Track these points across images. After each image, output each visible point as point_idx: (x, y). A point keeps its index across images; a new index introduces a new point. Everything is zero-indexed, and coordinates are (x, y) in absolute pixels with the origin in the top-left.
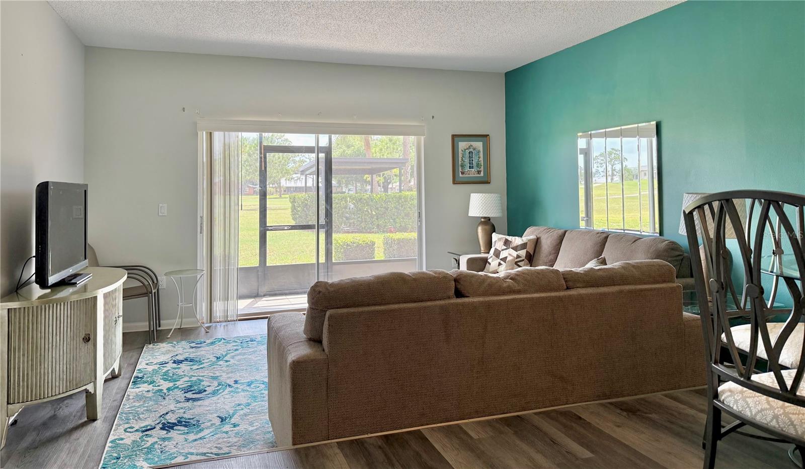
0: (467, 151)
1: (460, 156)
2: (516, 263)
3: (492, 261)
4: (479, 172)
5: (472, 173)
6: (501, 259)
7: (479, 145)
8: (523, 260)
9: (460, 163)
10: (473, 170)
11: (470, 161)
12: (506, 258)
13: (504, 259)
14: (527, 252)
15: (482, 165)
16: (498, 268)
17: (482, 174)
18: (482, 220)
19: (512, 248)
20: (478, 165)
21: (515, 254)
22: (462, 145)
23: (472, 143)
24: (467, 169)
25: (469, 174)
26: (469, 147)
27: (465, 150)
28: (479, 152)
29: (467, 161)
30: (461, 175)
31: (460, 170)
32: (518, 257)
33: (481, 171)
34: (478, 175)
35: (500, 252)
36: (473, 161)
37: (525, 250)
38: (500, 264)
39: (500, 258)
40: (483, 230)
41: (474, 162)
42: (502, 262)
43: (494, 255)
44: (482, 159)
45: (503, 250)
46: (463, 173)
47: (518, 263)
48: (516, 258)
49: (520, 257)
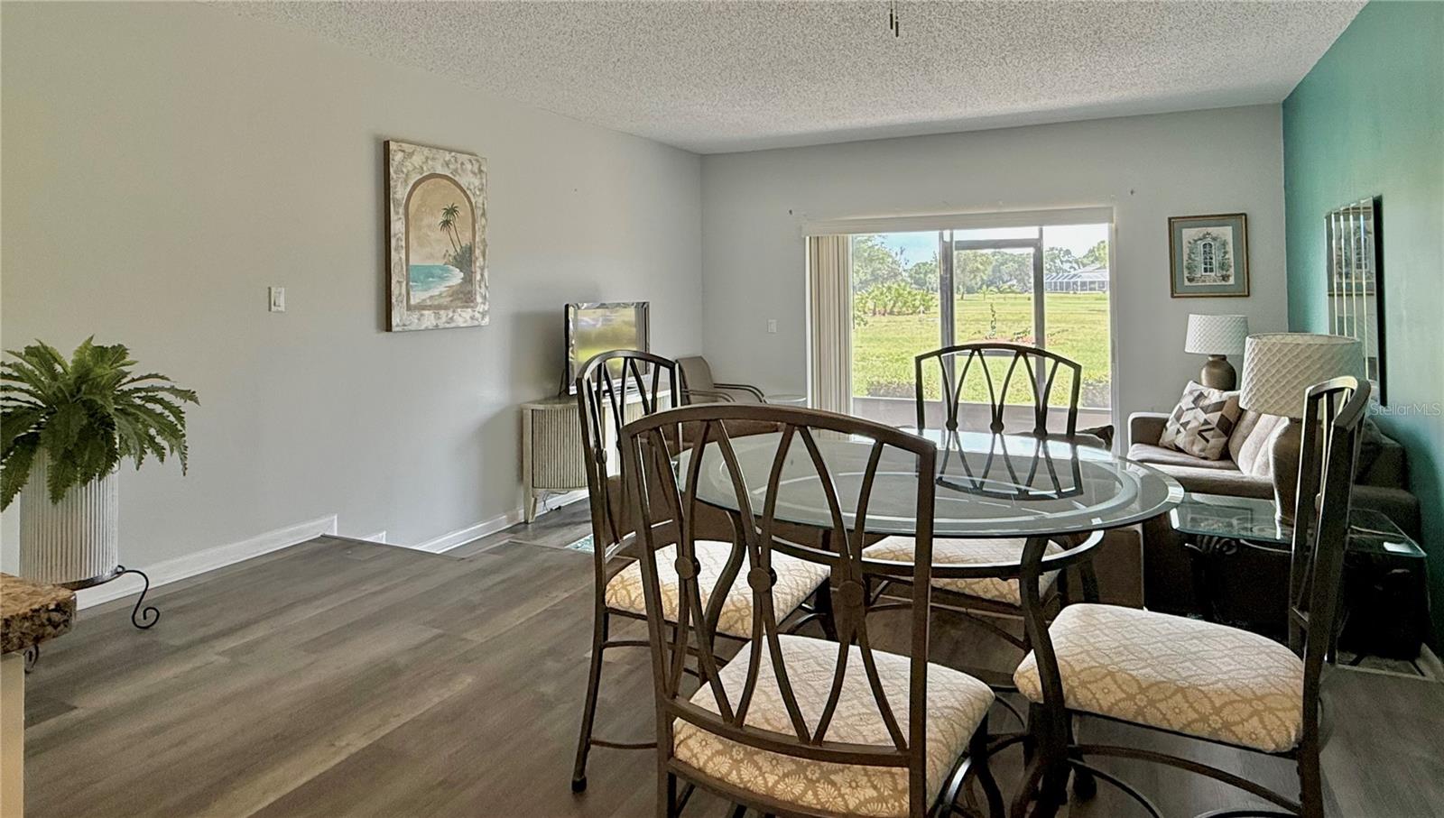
0: (1201, 243)
1: (1186, 251)
2: (1200, 433)
3: (1172, 425)
4: (1225, 278)
5: (1212, 279)
6: (1181, 425)
7: (1226, 233)
8: (1212, 429)
9: (1185, 263)
10: (1213, 274)
11: (1206, 258)
13: (1185, 425)
14: (1222, 415)
15: (1232, 264)
16: (1176, 438)
17: (1232, 281)
18: (1210, 359)
19: (1202, 408)
20: (1223, 266)
21: (1202, 416)
22: (1189, 234)
23: (1210, 230)
24: (1200, 272)
25: (1205, 281)
26: (1204, 237)
27: (1196, 241)
28: (1224, 244)
29: (1200, 259)
30: (1187, 283)
31: (1186, 274)
32: (1206, 422)
33: (1228, 276)
34: (1223, 283)
35: (1185, 412)
36: (1211, 258)
37: (1220, 413)
38: (1178, 432)
39: (1181, 422)
41: (1214, 261)
42: (1182, 429)
43: (1177, 415)
44: (1230, 256)
45: (1187, 410)
46: (1190, 280)
47: (1204, 433)
48: (1203, 425)
49: (1209, 424)
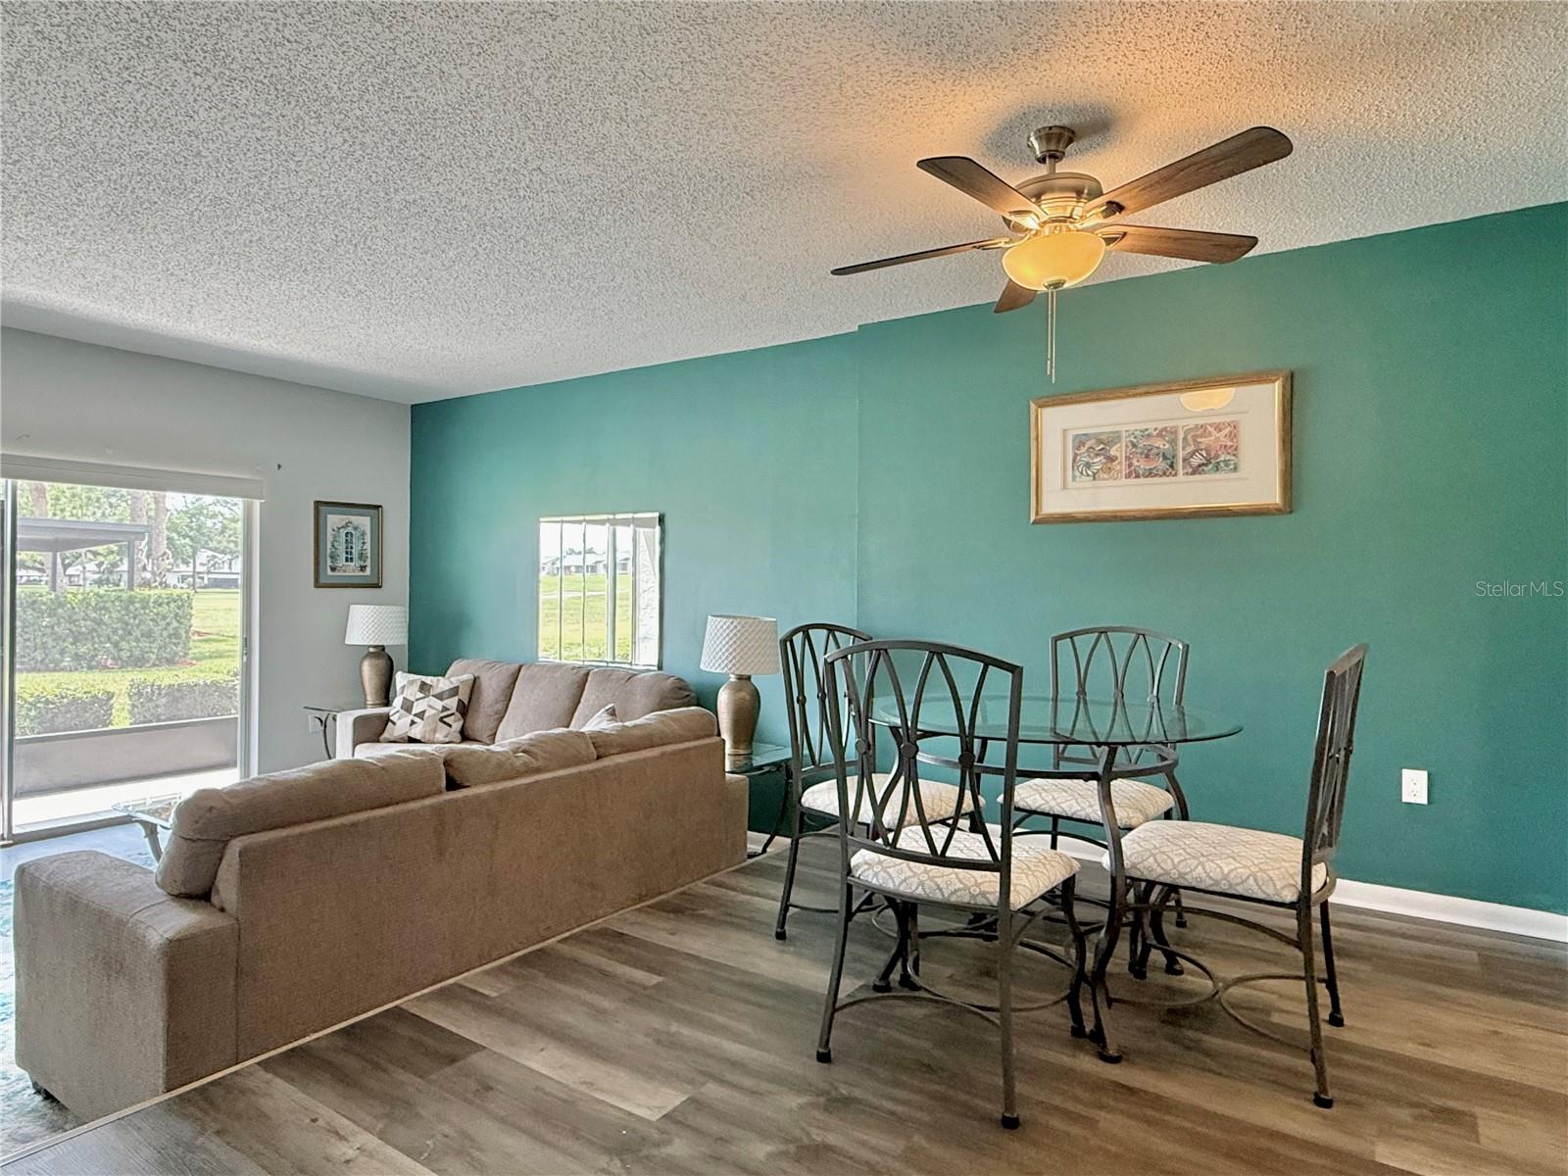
0: (343, 532)
1: (330, 538)
2: (441, 720)
3: (399, 719)
4: (363, 568)
5: (351, 570)
6: (415, 715)
7: (364, 522)
8: (452, 714)
9: (329, 551)
10: (352, 564)
11: (347, 548)
12: (424, 712)
13: (421, 715)
14: (460, 700)
15: (369, 555)
16: (410, 730)
17: (368, 572)
18: (371, 650)
19: (435, 696)
20: (362, 556)
21: (439, 704)
22: (333, 520)
23: (352, 518)
24: (341, 562)
25: (345, 571)
26: (346, 526)
27: (339, 529)
28: (363, 534)
29: (342, 548)
30: (329, 572)
31: (329, 563)
32: (445, 709)
33: (365, 567)
34: (361, 574)
35: (413, 702)
36: (352, 548)
37: (456, 699)
38: (412, 723)
39: (413, 713)
40: (371, 666)
41: (353, 551)
42: (416, 719)
43: (402, 708)
44: (368, 546)
45: (417, 700)
46: (333, 569)
47: (445, 720)
48: (442, 711)
49: (448, 709)
